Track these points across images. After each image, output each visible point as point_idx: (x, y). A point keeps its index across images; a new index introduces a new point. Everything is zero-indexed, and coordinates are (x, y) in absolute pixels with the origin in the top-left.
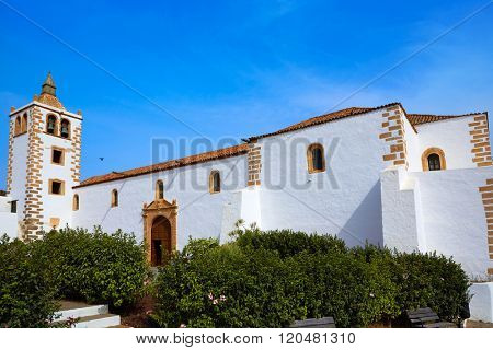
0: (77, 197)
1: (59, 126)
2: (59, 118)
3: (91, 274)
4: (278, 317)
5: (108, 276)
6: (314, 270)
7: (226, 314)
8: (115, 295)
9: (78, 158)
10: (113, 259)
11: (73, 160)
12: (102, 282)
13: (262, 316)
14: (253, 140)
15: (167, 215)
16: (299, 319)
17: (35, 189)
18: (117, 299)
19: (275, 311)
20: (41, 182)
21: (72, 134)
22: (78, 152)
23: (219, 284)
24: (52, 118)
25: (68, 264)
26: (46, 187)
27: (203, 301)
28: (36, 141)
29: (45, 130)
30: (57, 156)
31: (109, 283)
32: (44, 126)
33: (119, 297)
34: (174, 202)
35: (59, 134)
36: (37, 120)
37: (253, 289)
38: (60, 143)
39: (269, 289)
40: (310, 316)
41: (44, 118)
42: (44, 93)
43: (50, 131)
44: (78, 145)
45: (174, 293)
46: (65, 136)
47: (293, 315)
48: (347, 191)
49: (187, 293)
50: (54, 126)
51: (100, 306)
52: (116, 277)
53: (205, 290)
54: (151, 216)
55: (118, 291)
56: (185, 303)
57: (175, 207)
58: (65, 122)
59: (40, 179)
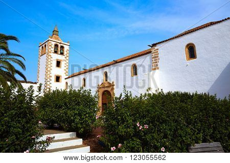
0: (67, 83)
1: (59, 49)
2: (59, 45)
3: (66, 114)
4: (183, 141)
5: (76, 114)
6: (205, 109)
7: (148, 137)
8: (79, 126)
9: (67, 64)
10: (78, 104)
11: (65, 65)
12: (72, 118)
13: (172, 140)
14: (154, 45)
15: (109, 89)
16: (197, 143)
17: (48, 80)
18: (81, 128)
19: (181, 136)
20: (51, 77)
21: (65, 53)
22: (67, 61)
23: (144, 117)
24: (56, 46)
25: (55, 108)
26: (53, 79)
27: (133, 128)
28: (50, 57)
29: (53, 52)
30: (58, 64)
31: (76, 118)
32: (53, 49)
33: (82, 128)
34: (113, 83)
35: (59, 53)
36: (50, 47)
37: (166, 120)
38: (60, 57)
39: (176, 121)
40: (205, 141)
41: (53, 46)
42: (53, 34)
43: (56, 52)
44: (68, 58)
45: (114, 123)
46: (62, 54)
47: (193, 140)
48: (211, 69)
49: (123, 123)
50: (57, 49)
51: (71, 133)
52: (80, 115)
53: (135, 121)
54: (102, 90)
55: (81, 123)
56: (121, 129)
57: (113, 85)
58: (62, 47)
59: (51, 75)
